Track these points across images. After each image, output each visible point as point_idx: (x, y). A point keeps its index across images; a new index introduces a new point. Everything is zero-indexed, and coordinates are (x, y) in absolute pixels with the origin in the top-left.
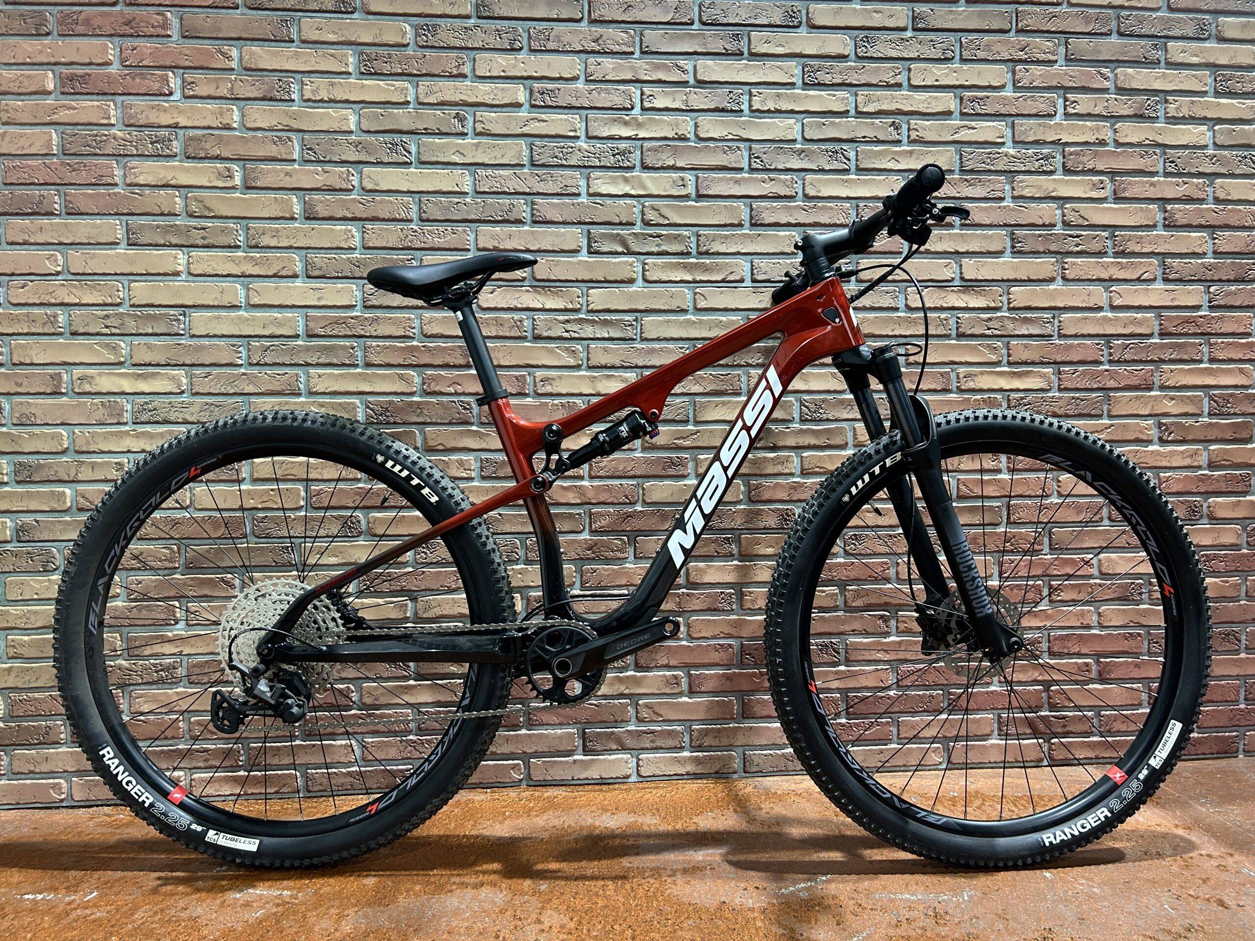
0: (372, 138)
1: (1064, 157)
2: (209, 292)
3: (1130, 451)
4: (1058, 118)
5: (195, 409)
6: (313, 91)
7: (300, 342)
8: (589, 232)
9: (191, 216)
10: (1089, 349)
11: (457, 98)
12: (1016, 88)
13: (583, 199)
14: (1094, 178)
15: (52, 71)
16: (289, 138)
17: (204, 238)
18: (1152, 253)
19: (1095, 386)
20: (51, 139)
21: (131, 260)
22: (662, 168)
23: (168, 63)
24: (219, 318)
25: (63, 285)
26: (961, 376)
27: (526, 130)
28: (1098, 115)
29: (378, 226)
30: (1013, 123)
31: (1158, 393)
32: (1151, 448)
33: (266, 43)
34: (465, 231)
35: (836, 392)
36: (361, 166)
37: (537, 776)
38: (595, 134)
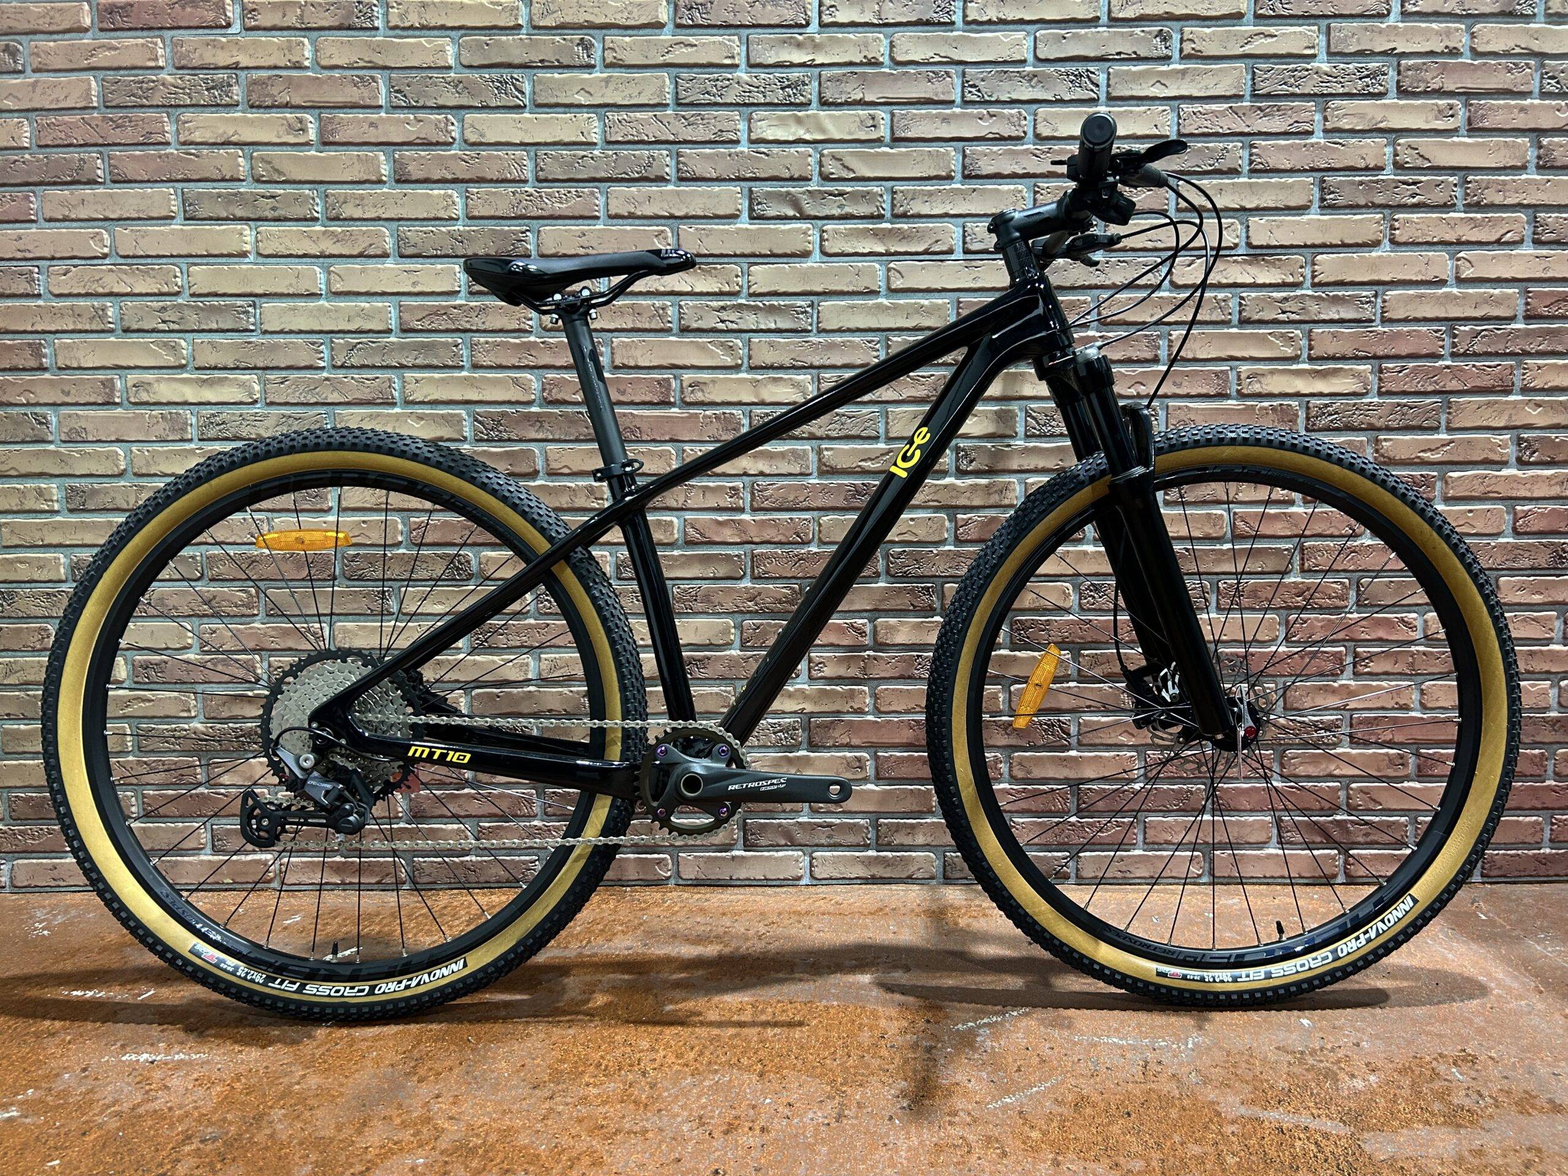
0: (475, 75)
1: (1399, 73)
2: (282, 278)
3: (1476, 476)
4: (1393, 19)
5: (270, 422)
6: (400, 15)
7: (393, 339)
8: (751, 191)
9: (258, 181)
10: (1423, 338)
11: (581, 18)
13: (743, 148)
14: (1440, 102)
15: (89, 2)
16: (373, 79)
17: (274, 209)
18: (1519, 205)
19: (1431, 388)
20: (90, 89)
21: (188, 238)
22: (847, 103)
24: (294, 309)
25: (111, 270)
26: (1243, 376)
27: (669, 58)
28: (1449, 14)
29: (484, 189)
30: (1329, 27)
31: (1520, 398)
32: (1505, 472)
34: (592, 193)
36: (463, 112)
37: (689, 873)
38: (758, 61)
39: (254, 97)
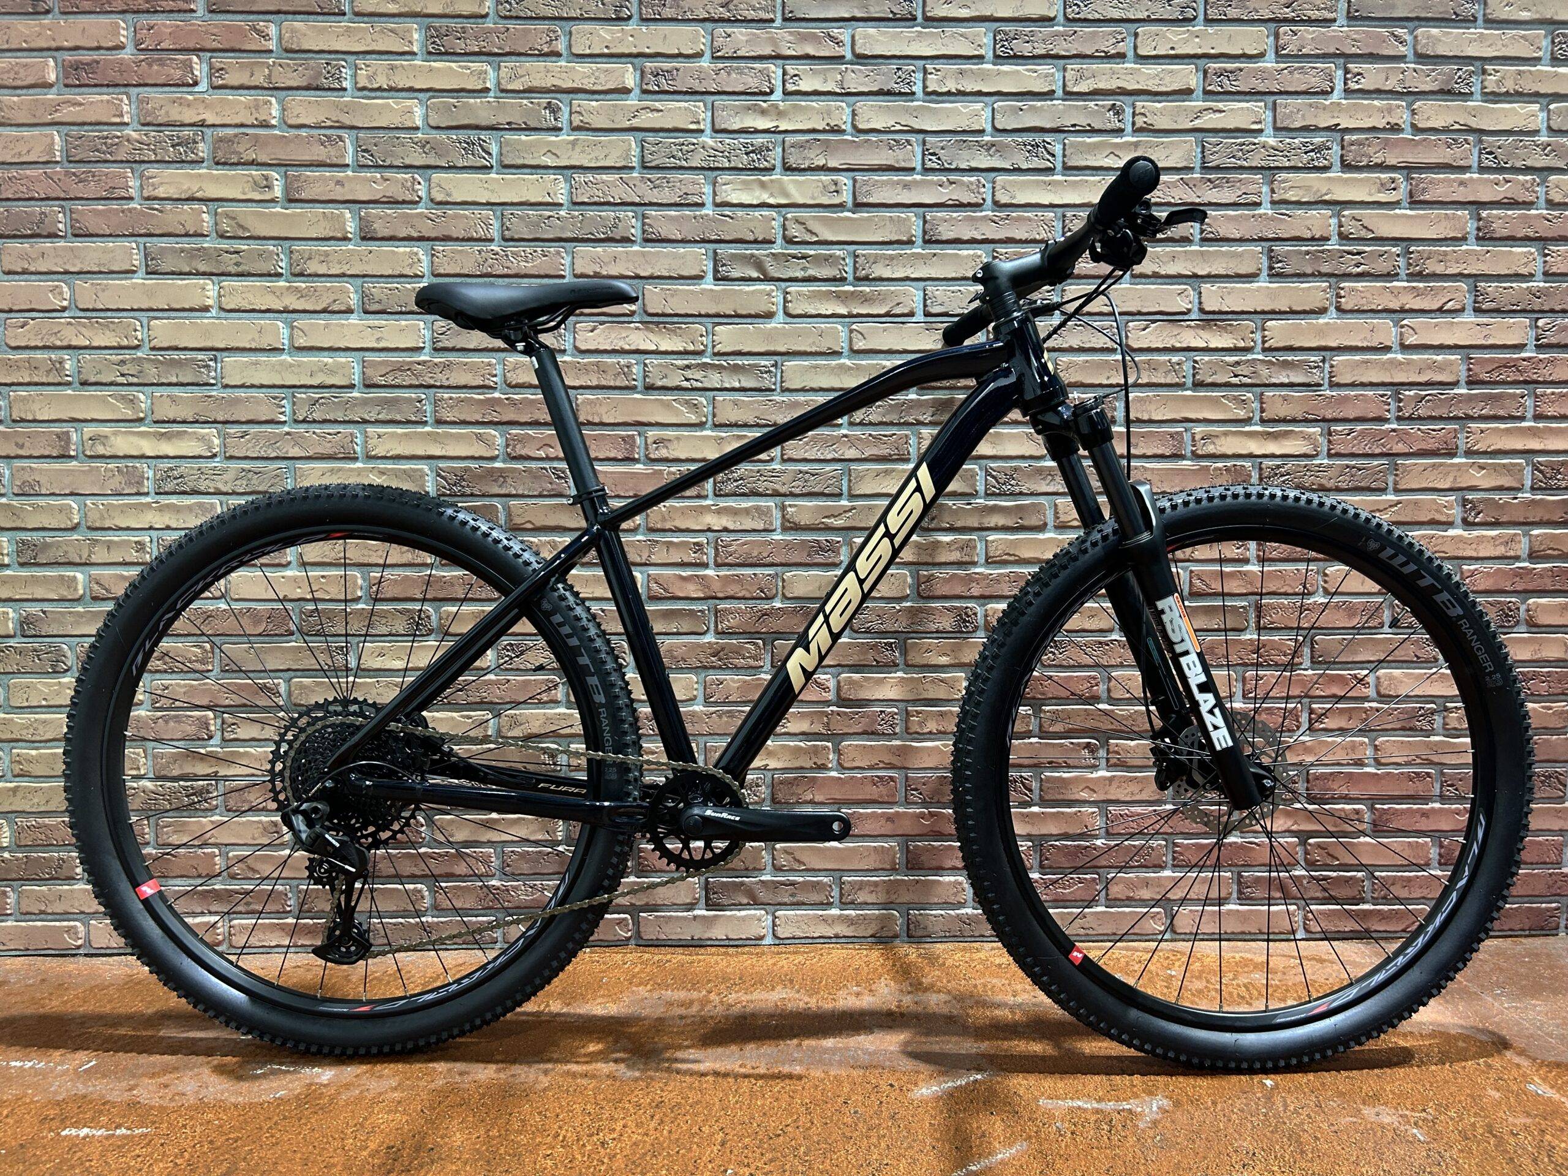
0: (442, 136)
1: (1343, 148)
2: (244, 332)
3: (1423, 536)
4: (1336, 97)
5: (229, 476)
6: (370, 78)
7: (356, 394)
8: (715, 253)
9: (222, 237)
10: (1370, 402)
11: (549, 82)
12: (1279, 56)
13: (708, 211)
14: (1383, 176)
15: (54, 58)
16: (340, 138)
17: (237, 264)
18: (1461, 275)
19: (1378, 451)
20: (53, 144)
21: (150, 292)
22: (810, 169)
23: (191, 45)
24: (256, 363)
25: (69, 323)
26: (1197, 437)
27: (635, 122)
28: (1391, 92)
29: (450, 247)
30: (1275, 103)
31: (1464, 460)
32: (1451, 532)
33: (312, 17)
34: (558, 253)
35: (1032, 457)
36: (429, 172)
37: (649, 934)
38: (723, 126)
39: (220, 154)
